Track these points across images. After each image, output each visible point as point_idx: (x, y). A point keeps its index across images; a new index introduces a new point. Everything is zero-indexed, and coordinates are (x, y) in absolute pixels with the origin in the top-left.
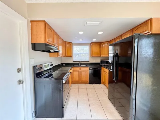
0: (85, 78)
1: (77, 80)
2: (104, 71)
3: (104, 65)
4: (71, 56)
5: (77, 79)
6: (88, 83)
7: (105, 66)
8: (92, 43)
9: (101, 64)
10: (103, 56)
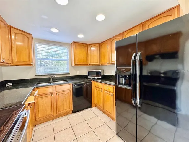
0: (66, 104)
1: (48, 114)
2: (96, 87)
3: (93, 77)
4: (31, 65)
5: (49, 112)
6: (72, 112)
7: (95, 79)
8: (74, 42)
9: (88, 77)
10: (91, 64)
